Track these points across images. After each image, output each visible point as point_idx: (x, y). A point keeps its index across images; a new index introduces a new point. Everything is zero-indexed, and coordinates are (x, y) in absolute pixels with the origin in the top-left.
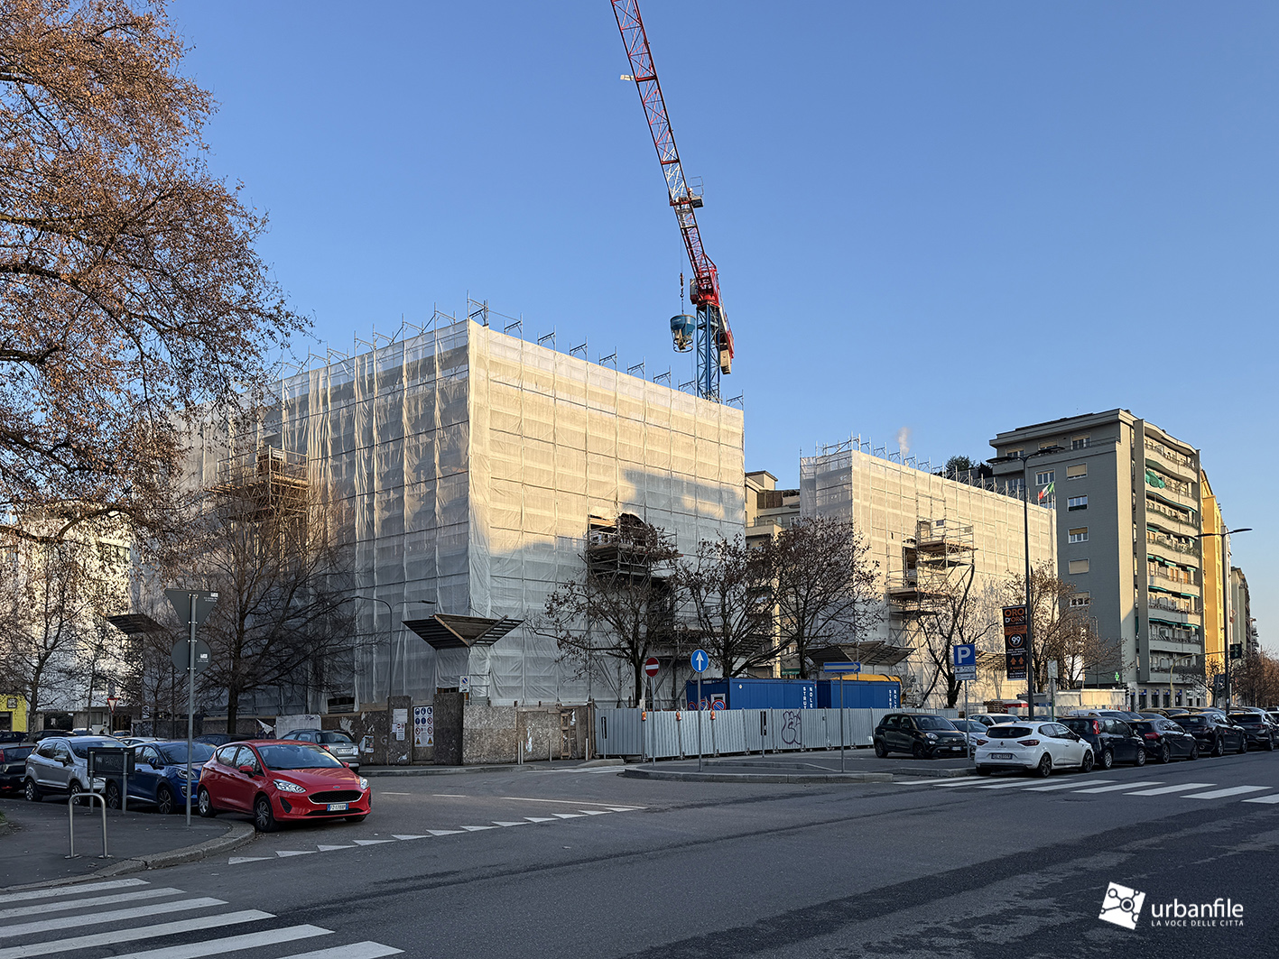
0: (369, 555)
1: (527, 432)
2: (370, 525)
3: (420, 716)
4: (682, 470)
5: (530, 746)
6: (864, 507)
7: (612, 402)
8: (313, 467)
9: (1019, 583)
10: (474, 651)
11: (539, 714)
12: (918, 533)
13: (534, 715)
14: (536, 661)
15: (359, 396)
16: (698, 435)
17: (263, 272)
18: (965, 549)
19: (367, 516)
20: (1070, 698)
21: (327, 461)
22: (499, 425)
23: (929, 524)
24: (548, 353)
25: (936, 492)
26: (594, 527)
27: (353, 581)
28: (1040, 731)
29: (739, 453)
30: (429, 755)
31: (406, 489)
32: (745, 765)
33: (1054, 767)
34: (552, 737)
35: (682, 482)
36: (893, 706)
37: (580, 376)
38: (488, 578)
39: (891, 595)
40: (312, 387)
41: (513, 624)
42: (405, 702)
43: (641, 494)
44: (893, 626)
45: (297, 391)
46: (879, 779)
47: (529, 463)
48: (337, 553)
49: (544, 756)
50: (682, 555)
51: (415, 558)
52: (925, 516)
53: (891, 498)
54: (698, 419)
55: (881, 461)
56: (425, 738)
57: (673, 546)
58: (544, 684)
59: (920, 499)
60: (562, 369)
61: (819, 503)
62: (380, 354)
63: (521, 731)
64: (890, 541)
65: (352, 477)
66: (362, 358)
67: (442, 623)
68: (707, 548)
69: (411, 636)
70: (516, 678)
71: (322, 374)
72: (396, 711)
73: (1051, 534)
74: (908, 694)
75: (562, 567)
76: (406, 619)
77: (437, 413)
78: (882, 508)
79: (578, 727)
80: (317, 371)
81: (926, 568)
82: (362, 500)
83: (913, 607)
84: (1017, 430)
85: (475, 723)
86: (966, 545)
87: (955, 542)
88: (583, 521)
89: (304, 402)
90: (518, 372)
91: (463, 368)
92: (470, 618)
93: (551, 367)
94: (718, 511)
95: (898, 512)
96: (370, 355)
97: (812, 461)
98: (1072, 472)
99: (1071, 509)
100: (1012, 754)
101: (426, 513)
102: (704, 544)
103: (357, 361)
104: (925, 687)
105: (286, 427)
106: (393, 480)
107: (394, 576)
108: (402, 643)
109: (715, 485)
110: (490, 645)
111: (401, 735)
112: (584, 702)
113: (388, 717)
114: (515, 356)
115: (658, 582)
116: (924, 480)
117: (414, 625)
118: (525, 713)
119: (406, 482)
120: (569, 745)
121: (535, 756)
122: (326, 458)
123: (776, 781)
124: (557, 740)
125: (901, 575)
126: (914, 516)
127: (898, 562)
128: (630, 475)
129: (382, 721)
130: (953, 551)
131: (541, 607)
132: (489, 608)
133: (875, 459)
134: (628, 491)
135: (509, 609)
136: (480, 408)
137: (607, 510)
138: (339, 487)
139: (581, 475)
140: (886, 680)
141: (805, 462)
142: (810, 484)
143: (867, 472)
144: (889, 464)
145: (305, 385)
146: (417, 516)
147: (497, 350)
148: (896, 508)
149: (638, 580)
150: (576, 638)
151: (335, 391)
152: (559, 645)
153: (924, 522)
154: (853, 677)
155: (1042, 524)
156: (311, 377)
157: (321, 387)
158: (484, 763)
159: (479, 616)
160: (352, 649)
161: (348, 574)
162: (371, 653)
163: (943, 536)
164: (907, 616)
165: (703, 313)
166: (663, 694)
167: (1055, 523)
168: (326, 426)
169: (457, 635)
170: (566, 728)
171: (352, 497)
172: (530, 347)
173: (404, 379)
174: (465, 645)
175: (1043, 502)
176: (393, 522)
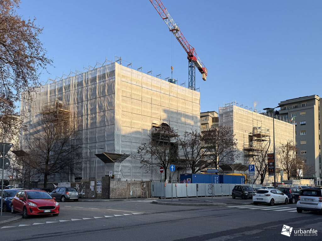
0: (87, 134)
1: (133, 97)
2: (87, 124)
3: (98, 184)
4: (181, 110)
5: (131, 193)
6: (237, 123)
7: (160, 89)
8: (71, 106)
9: (283, 147)
10: (116, 164)
11: (135, 183)
12: (253, 131)
13: (133, 184)
14: (135, 167)
15: (84, 85)
16: (186, 99)
17: (41, 45)
18: (267, 136)
19: (86, 121)
20: (297, 182)
21: (75, 105)
22: (124, 95)
23: (257, 128)
24: (140, 73)
25: (259, 119)
26: (153, 127)
27: (82, 142)
28: (271, 192)
29: (199, 105)
30: (101, 196)
31: (97, 114)
32: (190, 200)
33: (275, 203)
34: (138, 191)
35: (182, 114)
36: (243, 183)
37: (150, 81)
38: (121, 142)
39: (245, 150)
40: (71, 82)
41: (127, 156)
42: (94, 179)
43: (168, 117)
44: (245, 159)
45: (67, 83)
46: (222, 205)
47: (134, 107)
48: (77, 133)
49: (135, 197)
50: (179, 136)
51: (100, 135)
52: (255, 126)
53: (245, 120)
54: (186, 95)
55: (242, 109)
56: (99, 190)
57: (176, 133)
58: (138, 174)
59: (254, 120)
60: (144, 78)
61: (224, 121)
62: (90, 72)
63: (128, 189)
64: (245, 133)
65: (82, 109)
66: (85, 73)
67: (106, 155)
68: (187, 134)
69: (98, 159)
70: (129, 172)
71: (74, 78)
72: (91, 182)
73: (294, 132)
74: (248, 180)
75: (143, 139)
76: (97, 153)
77: (106, 91)
78: (242, 123)
79: (146, 188)
80: (73, 77)
81: (256, 142)
82: (85, 117)
83: (251, 153)
84: (287, 100)
85: (114, 186)
86: (267, 135)
87: (264, 134)
88: (150, 125)
89: (69, 86)
90: (130, 79)
91: (114, 77)
92: (114, 154)
93: (141, 77)
94: (192, 123)
95: (247, 124)
96: (88, 72)
97: (222, 108)
98: (301, 113)
99: (301, 125)
100: (262, 199)
101: (103, 121)
102: (186, 133)
103: (84, 74)
104: (255, 178)
105: (64, 94)
106: (93, 111)
107: (93, 141)
108: (96, 161)
109: (191, 115)
110: (121, 162)
111: (92, 190)
112: (148, 180)
113: (89, 183)
114: (129, 74)
115: (172, 144)
116: (255, 115)
117: (98, 156)
118: (130, 183)
119: (97, 112)
120: (143, 193)
121: (133, 197)
122: (75, 104)
123: (192, 205)
124: (140, 192)
125: (248, 143)
126: (252, 126)
127: (247, 140)
128: (165, 111)
129: (87, 185)
130: (263, 137)
131: (136, 151)
132: (121, 151)
133: (240, 108)
134: (164, 116)
135: (127, 151)
136: (118, 89)
137: (158, 122)
138: (78, 113)
139: (150, 111)
140: (241, 175)
141: (220, 108)
142: (221, 115)
143: (238, 112)
144: (245, 110)
145: (69, 81)
146: (100, 122)
147: (124, 72)
148: (247, 123)
149: (166, 143)
150: (146, 160)
151: (78, 83)
152: (141, 163)
153: (255, 128)
154: (231, 174)
155: (291, 129)
156: (71, 79)
157: (74, 82)
158: (117, 198)
159: (118, 153)
160: (81, 162)
161: (80, 140)
162: (87, 164)
163: (260, 132)
164: (249, 156)
165: (190, 62)
166: (175, 178)
167: (295, 129)
168: (75, 94)
169: (111, 159)
170: (143, 188)
171: (82, 116)
172: (134, 71)
173: (97, 80)
174: (113, 162)
175: (291, 122)
176: (94, 123)
